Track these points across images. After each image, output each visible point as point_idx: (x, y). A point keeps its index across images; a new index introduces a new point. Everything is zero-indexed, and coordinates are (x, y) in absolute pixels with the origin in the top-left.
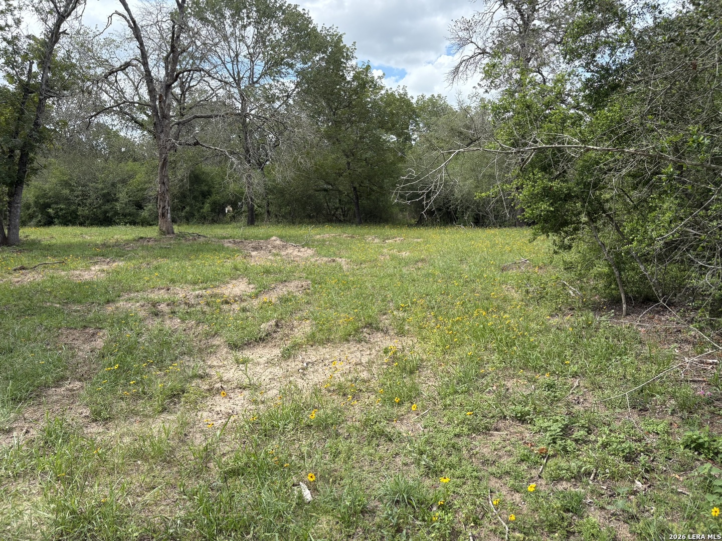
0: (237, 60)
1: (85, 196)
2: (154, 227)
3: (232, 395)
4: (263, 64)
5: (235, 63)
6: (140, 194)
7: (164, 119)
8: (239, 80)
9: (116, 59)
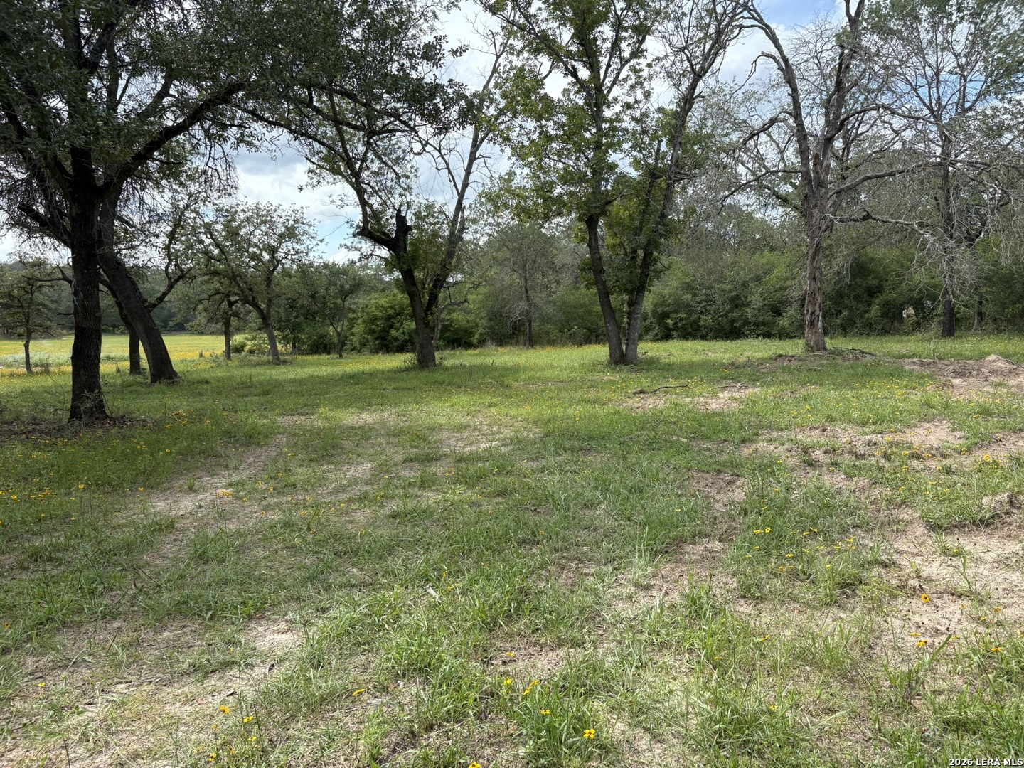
0: (938, 79)
1: (709, 300)
2: (796, 341)
3: (939, 603)
4: (983, 78)
5: (934, 85)
6: (778, 295)
7: (820, 188)
8: (938, 111)
9: (756, 117)
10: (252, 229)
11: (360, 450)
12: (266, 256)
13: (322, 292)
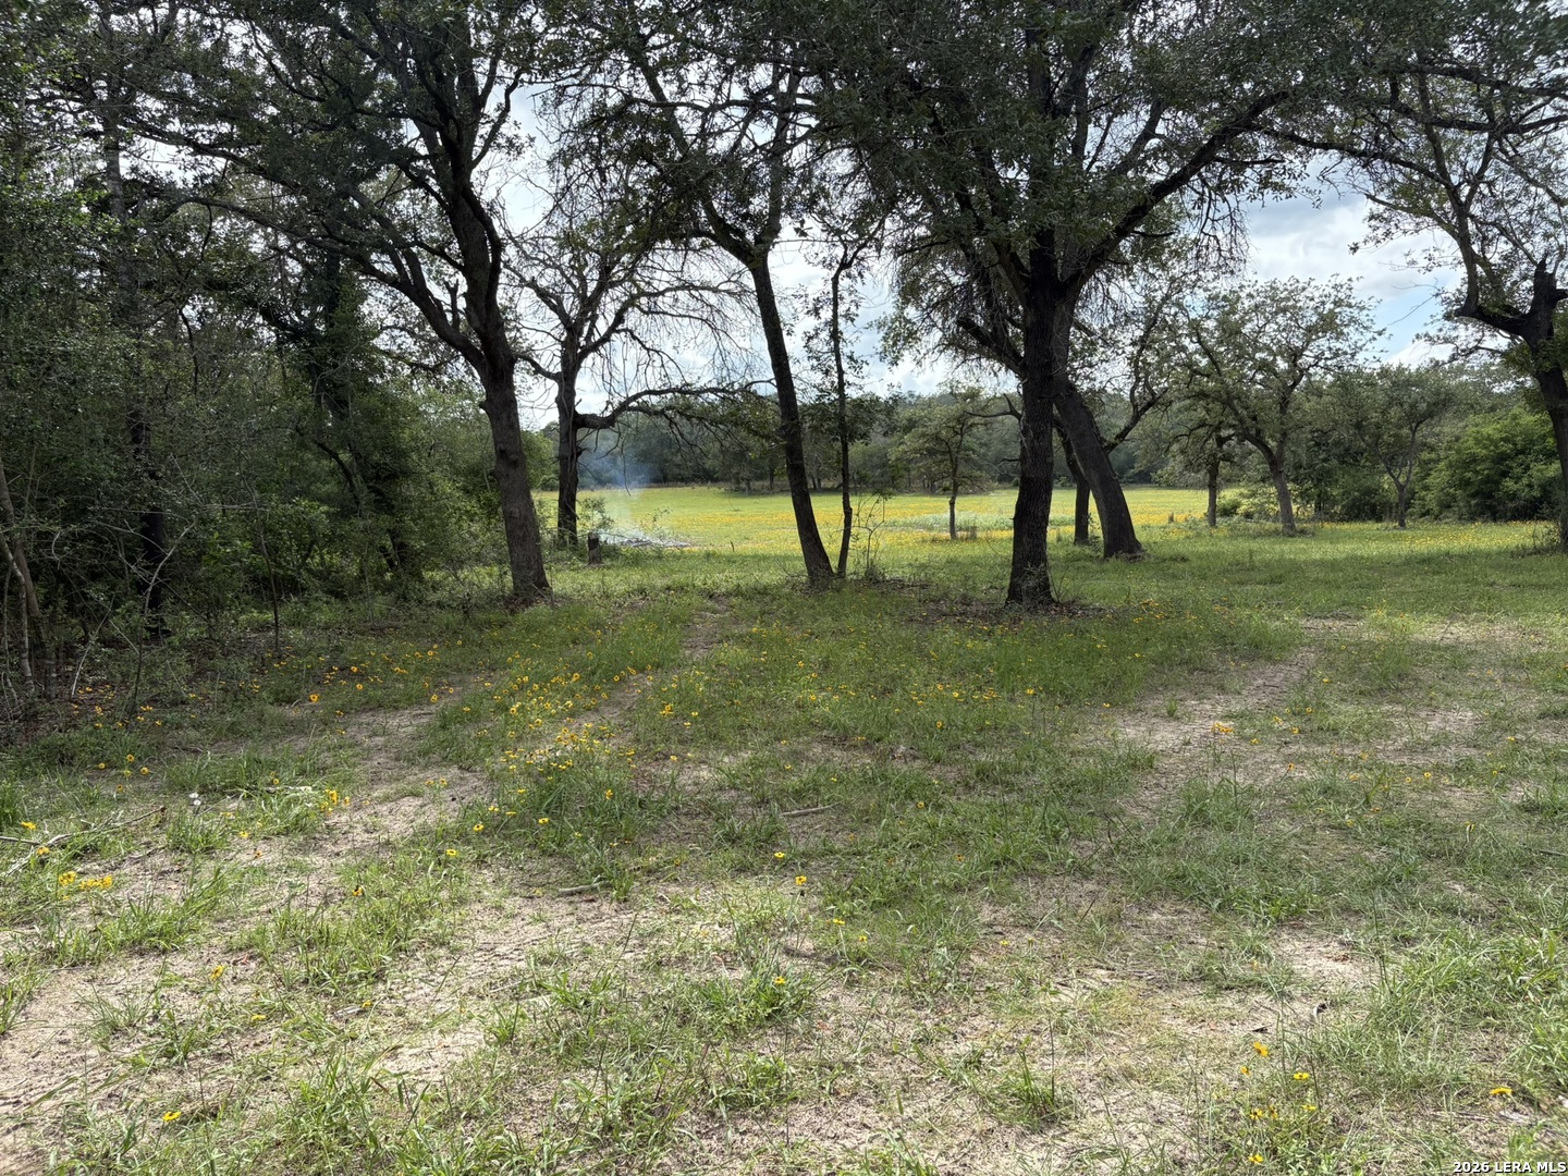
10: (1261, 323)
11: (1450, 687)
12: (1282, 365)
13: (1375, 416)
